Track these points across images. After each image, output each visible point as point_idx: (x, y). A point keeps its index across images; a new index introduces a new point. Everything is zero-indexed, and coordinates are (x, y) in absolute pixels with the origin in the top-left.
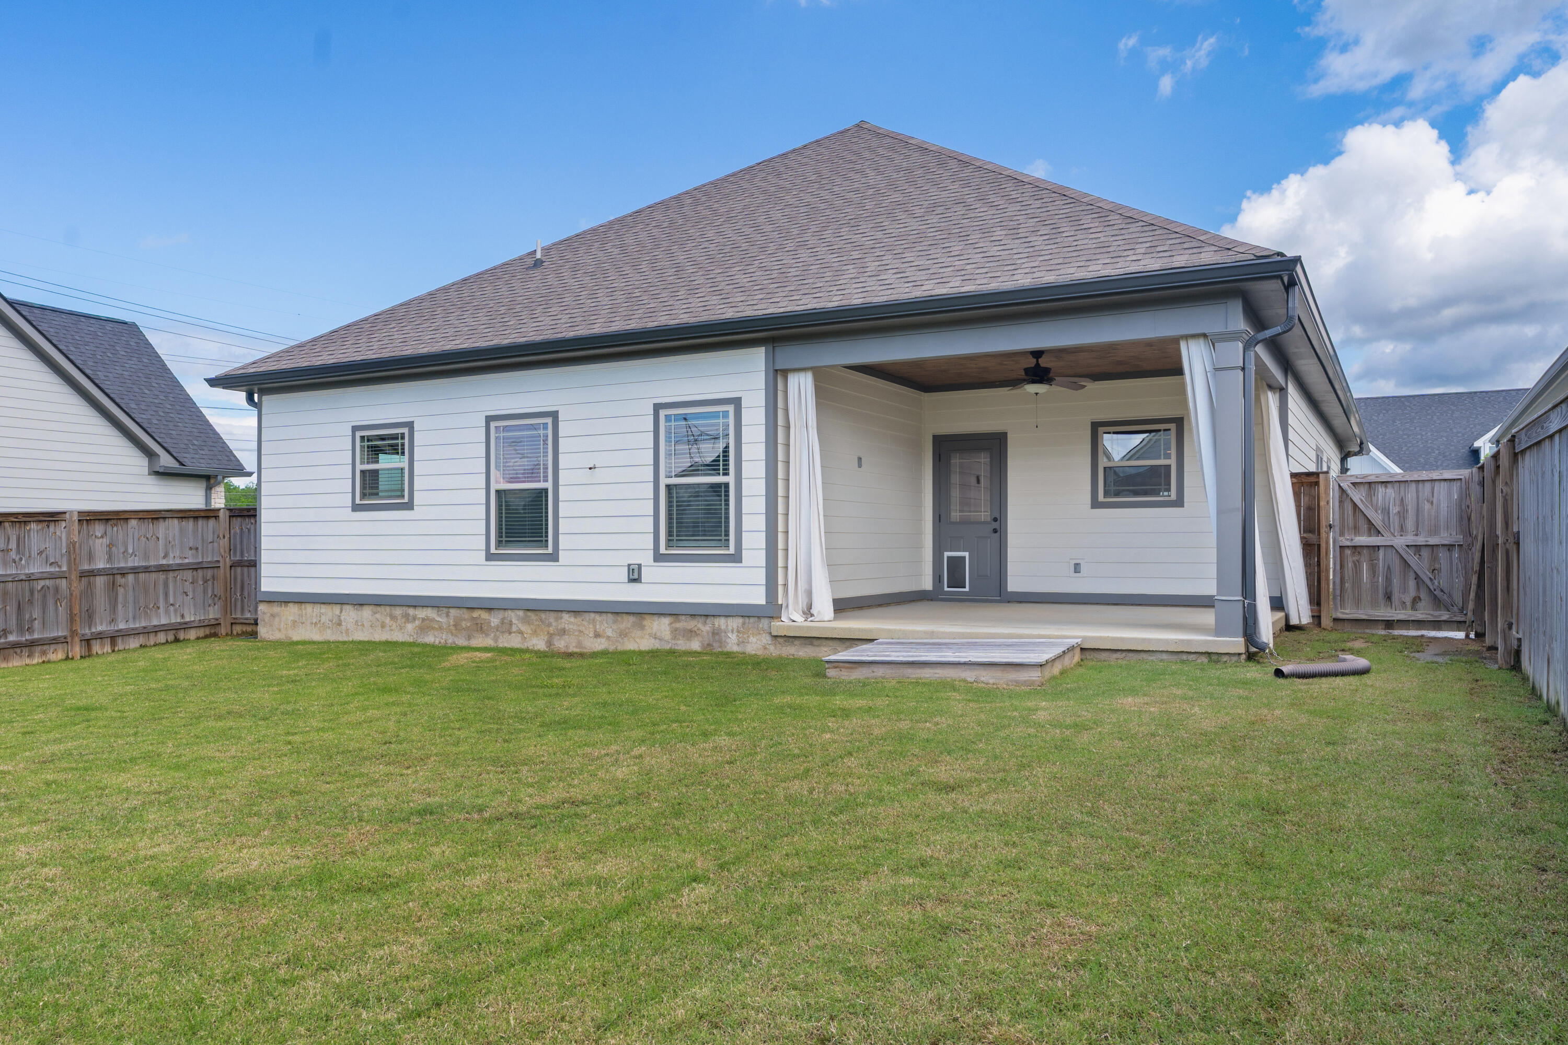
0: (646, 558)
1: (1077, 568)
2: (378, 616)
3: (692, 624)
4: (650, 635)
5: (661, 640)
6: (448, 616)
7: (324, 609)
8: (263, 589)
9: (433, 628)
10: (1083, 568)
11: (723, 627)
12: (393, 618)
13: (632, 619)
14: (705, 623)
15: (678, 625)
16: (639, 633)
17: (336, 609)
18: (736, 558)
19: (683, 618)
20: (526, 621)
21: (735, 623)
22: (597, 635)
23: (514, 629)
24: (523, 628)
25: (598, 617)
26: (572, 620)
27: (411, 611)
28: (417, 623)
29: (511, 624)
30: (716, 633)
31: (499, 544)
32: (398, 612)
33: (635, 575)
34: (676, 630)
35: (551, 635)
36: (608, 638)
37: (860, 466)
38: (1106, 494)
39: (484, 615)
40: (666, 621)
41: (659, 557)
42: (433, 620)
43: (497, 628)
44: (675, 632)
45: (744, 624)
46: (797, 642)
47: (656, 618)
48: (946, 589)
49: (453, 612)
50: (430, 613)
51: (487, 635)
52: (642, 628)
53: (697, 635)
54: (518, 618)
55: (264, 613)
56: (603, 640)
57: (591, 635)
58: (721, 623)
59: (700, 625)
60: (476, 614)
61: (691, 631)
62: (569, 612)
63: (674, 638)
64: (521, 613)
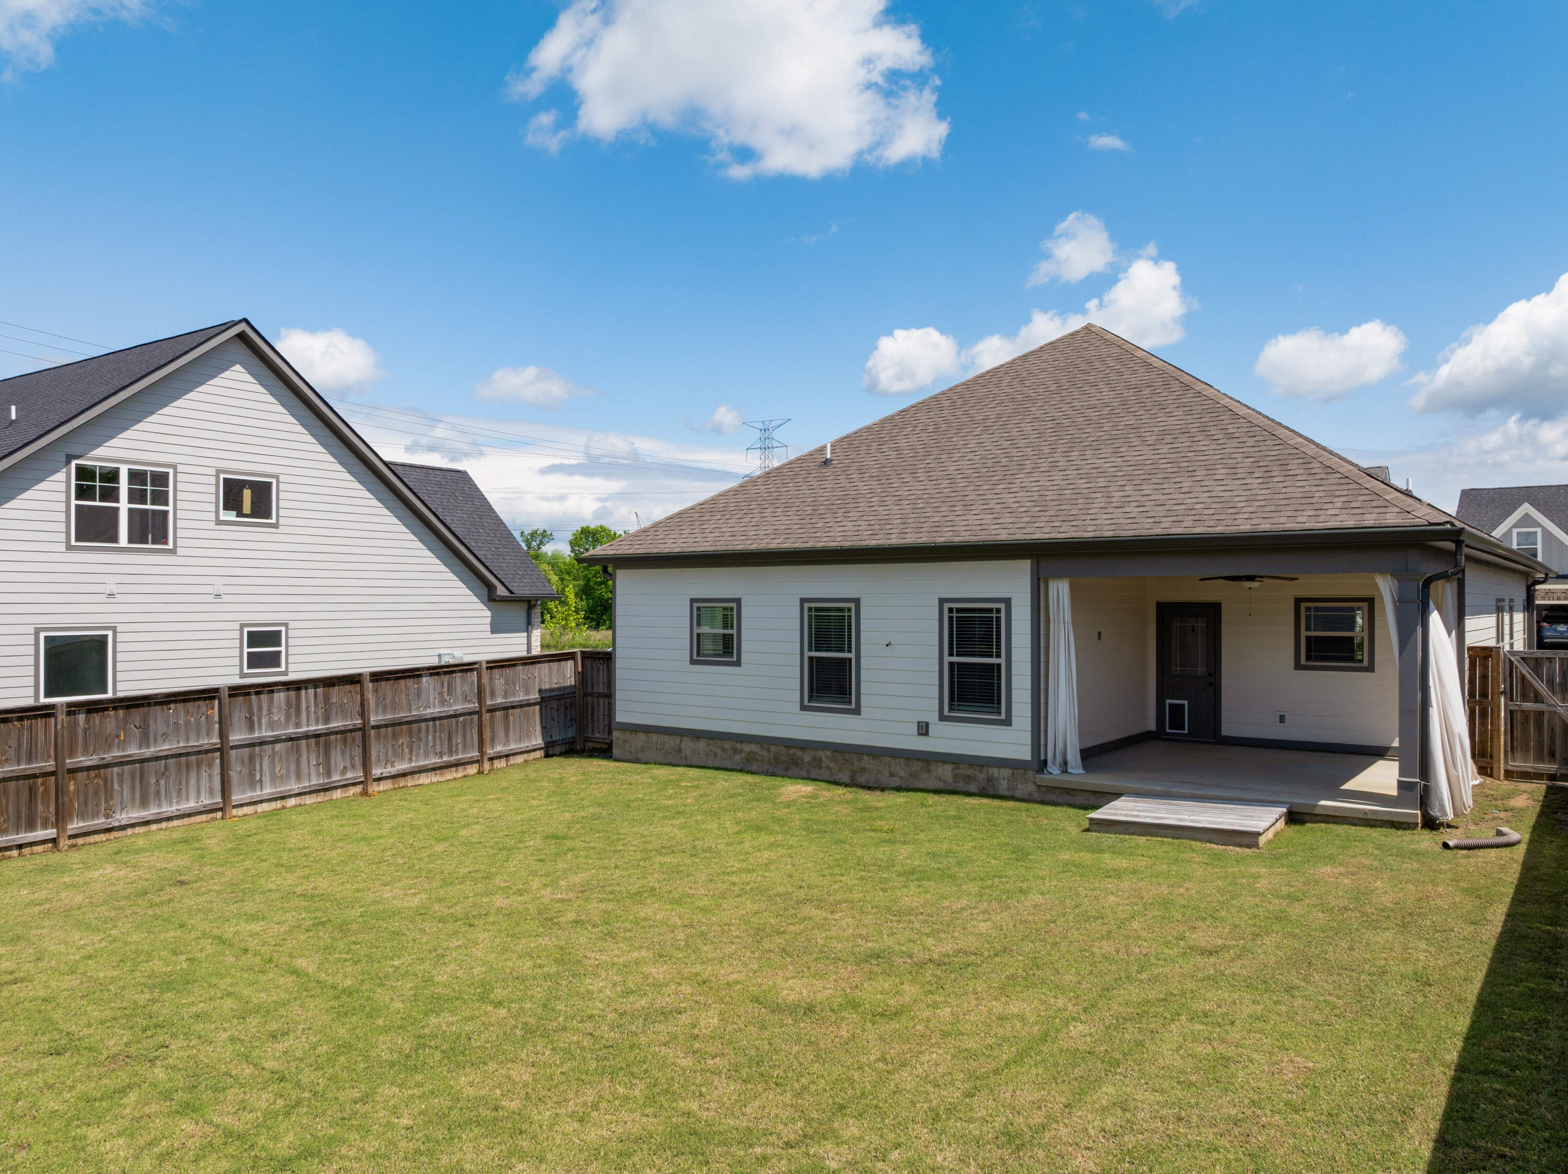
0: (932, 717)
1: (1282, 719)
2: (711, 747)
3: (970, 772)
4: (936, 778)
5: (945, 782)
6: (769, 750)
7: (667, 738)
8: (617, 720)
9: (757, 760)
10: (1287, 718)
11: (996, 775)
12: (723, 749)
13: (920, 764)
14: (981, 772)
15: (960, 771)
16: (926, 775)
17: (677, 740)
18: (1008, 722)
19: (963, 766)
20: (833, 759)
21: (1006, 772)
22: (892, 775)
23: (824, 765)
24: (832, 765)
25: (892, 760)
26: (872, 761)
27: (739, 746)
28: (743, 755)
29: (821, 761)
30: (990, 779)
31: (811, 699)
32: (727, 745)
33: (923, 729)
34: (957, 775)
35: (854, 773)
36: (901, 777)
37: (1100, 638)
38: (1308, 658)
39: (799, 753)
40: (949, 768)
41: (942, 718)
42: (756, 754)
43: (809, 764)
44: (956, 777)
45: (1013, 774)
46: (1057, 792)
47: (940, 764)
48: (1168, 730)
49: (773, 748)
50: (753, 748)
51: (801, 769)
52: (929, 771)
53: (975, 780)
54: (827, 756)
55: (618, 739)
56: (897, 779)
57: (887, 774)
58: (994, 771)
59: (977, 773)
60: (791, 752)
61: (969, 777)
62: (868, 755)
63: (955, 781)
64: (829, 753)
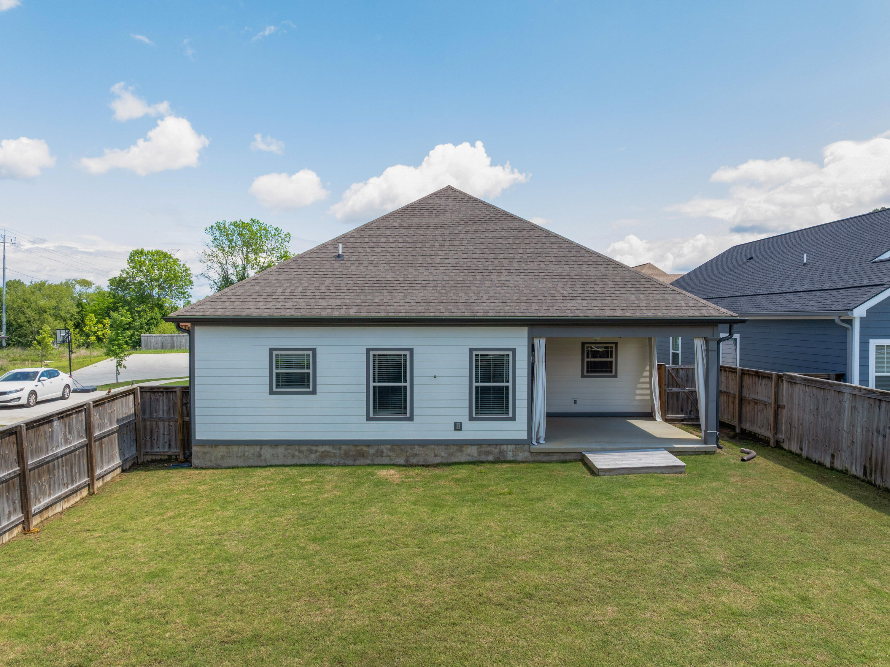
0: (464, 418)
1: (575, 402)
2: (289, 451)
3: (489, 449)
4: (466, 455)
5: (472, 456)
6: (340, 449)
7: (247, 448)
8: (197, 438)
9: (330, 456)
10: (577, 402)
11: (505, 449)
12: (300, 451)
13: (456, 447)
14: (496, 448)
15: (481, 449)
16: (460, 454)
17: (257, 448)
18: (513, 419)
19: (484, 446)
20: (392, 450)
21: (512, 447)
22: (436, 456)
23: (384, 454)
24: (391, 454)
25: (436, 447)
26: (421, 449)
27: (314, 448)
28: (318, 454)
29: (382, 452)
30: (501, 452)
31: (375, 412)
32: (304, 448)
33: (458, 427)
34: (480, 451)
35: (408, 457)
36: (442, 457)
38: (588, 372)
39: (365, 448)
40: (475, 448)
41: (471, 419)
42: (330, 452)
43: (373, 455)
44: (480, 453)
45: (516, 448)
46: (542, 455)
47: (469, 446)
49: (343, 447)
50: (327, 448)
51: (367, 458)
52: (462, 451)
53: (491, 453)
54: (387, 449)
55: (197, 452)
56: (439, 458)
57: (433, 455)
58: (505, 447)
59: (493, 449)
60: (359, 448)
61: (488, 452)
62: (419, 445)
63: (479, 455)
64: (389, 447)
